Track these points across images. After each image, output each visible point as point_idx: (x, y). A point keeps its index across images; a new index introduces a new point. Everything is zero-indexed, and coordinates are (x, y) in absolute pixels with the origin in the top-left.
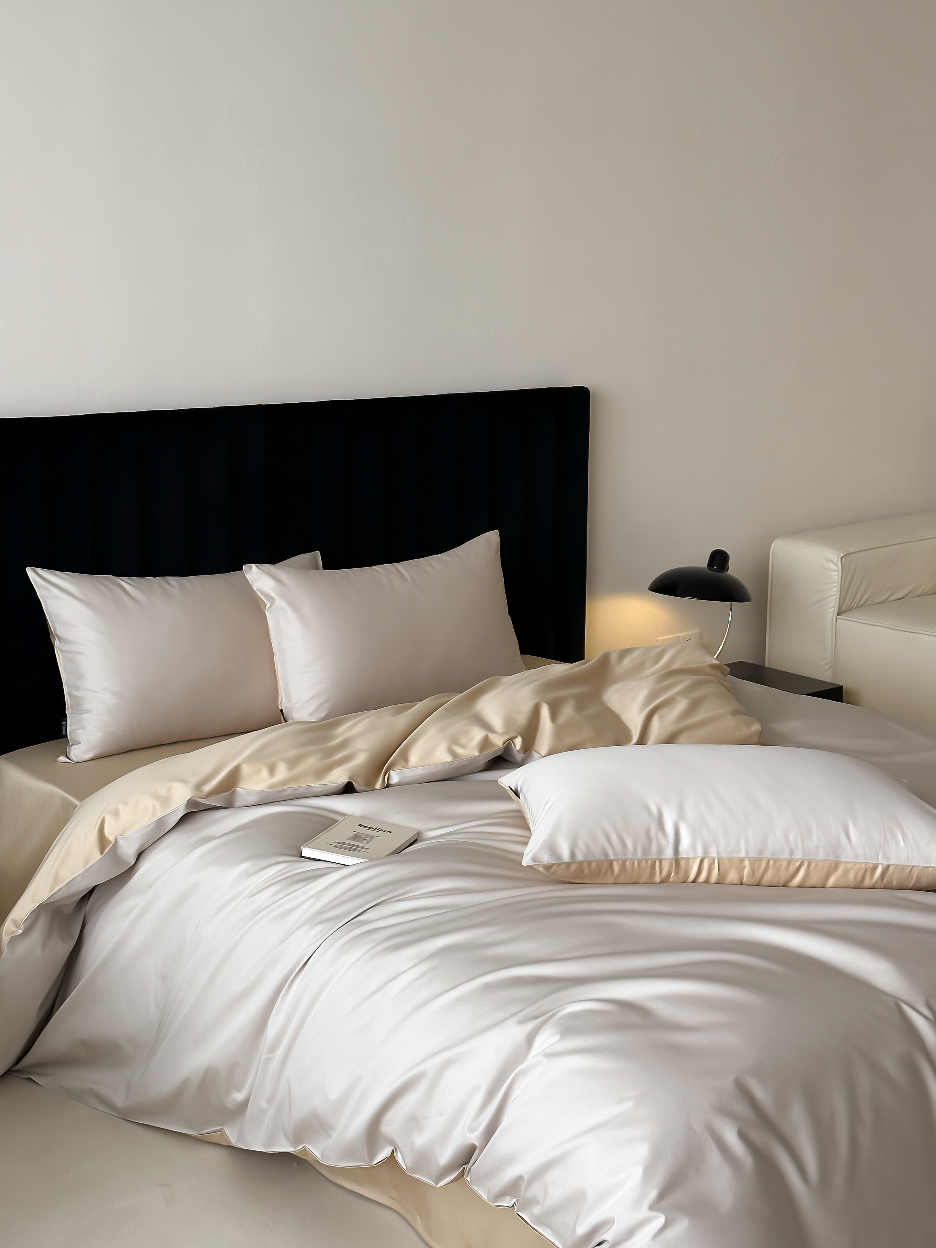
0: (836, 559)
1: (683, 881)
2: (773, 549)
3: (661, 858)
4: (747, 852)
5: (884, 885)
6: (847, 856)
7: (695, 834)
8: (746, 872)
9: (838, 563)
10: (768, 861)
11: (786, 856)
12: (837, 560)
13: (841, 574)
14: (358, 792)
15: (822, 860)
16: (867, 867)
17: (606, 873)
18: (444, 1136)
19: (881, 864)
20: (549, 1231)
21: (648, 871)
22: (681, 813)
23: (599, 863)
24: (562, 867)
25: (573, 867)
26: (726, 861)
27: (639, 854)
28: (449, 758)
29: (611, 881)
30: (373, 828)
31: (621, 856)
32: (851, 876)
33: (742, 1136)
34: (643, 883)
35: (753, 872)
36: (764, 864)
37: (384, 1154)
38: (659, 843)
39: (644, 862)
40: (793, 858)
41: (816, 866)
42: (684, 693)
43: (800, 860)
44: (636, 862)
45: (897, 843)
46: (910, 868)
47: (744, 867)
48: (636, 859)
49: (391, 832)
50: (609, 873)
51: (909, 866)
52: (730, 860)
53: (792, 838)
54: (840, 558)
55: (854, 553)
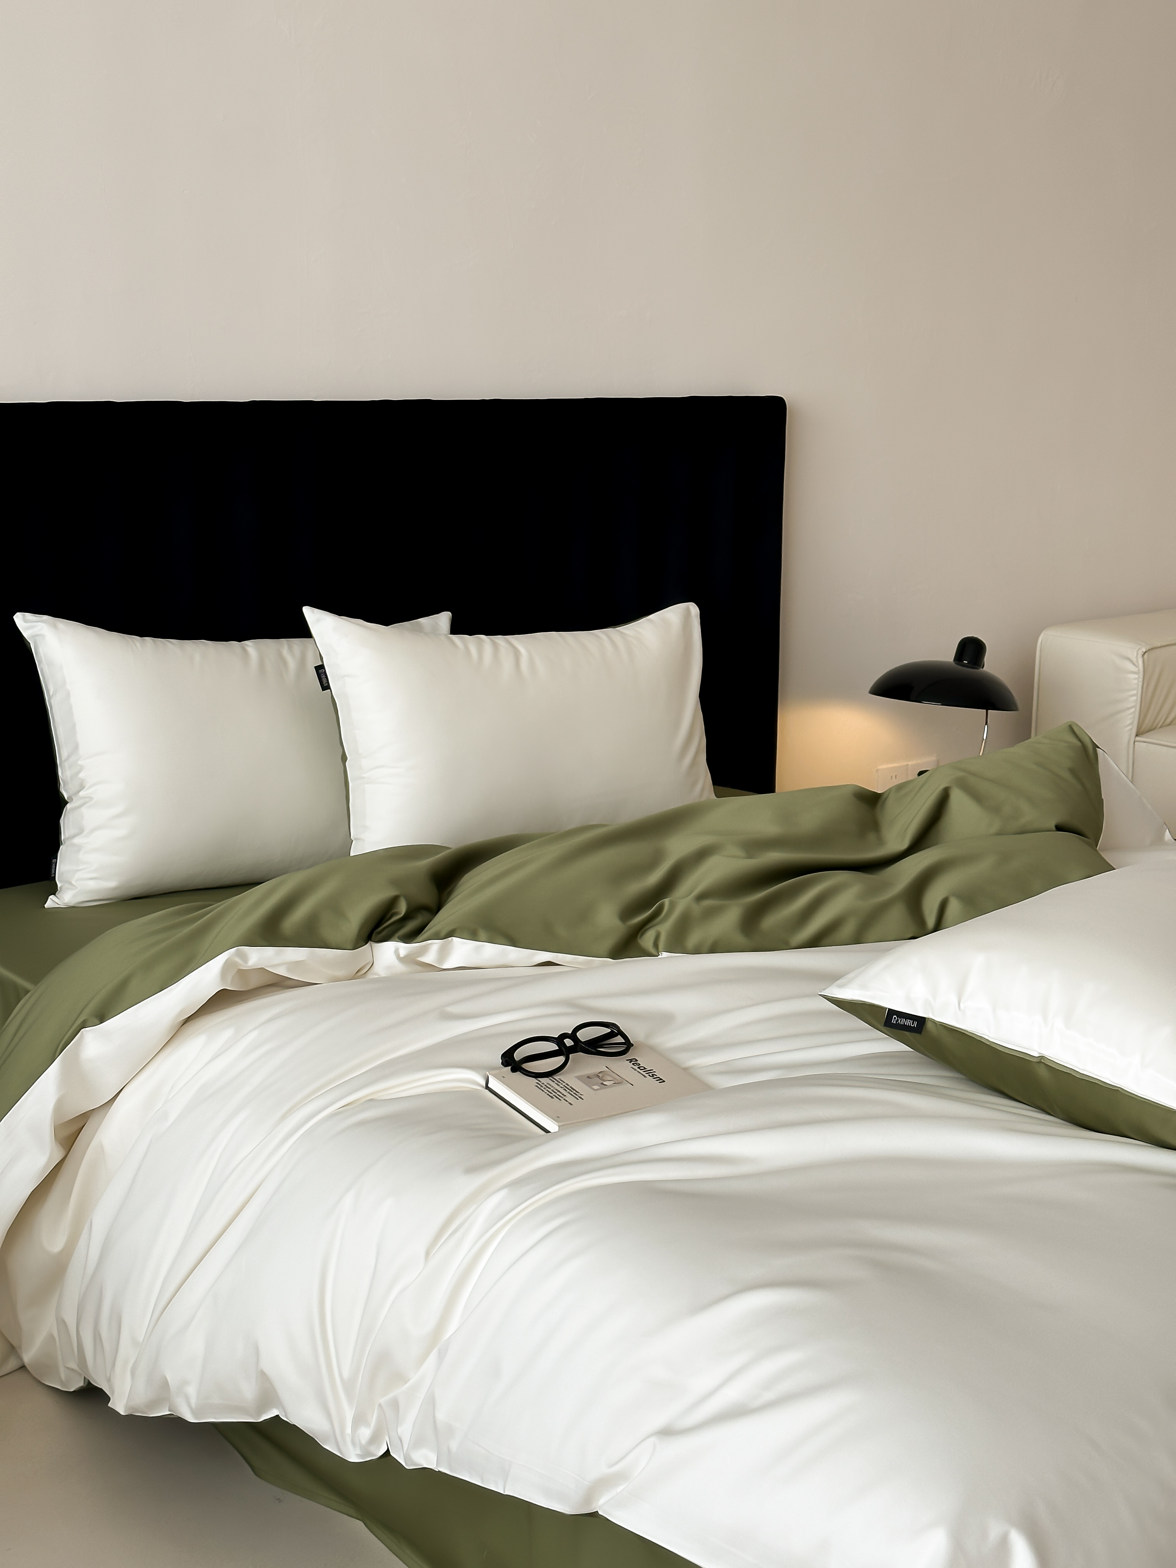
2: (1042, 642)
12: (1137, 657)
13: (1141, 676)
54: (1141, 653)
55: (1160, 647)
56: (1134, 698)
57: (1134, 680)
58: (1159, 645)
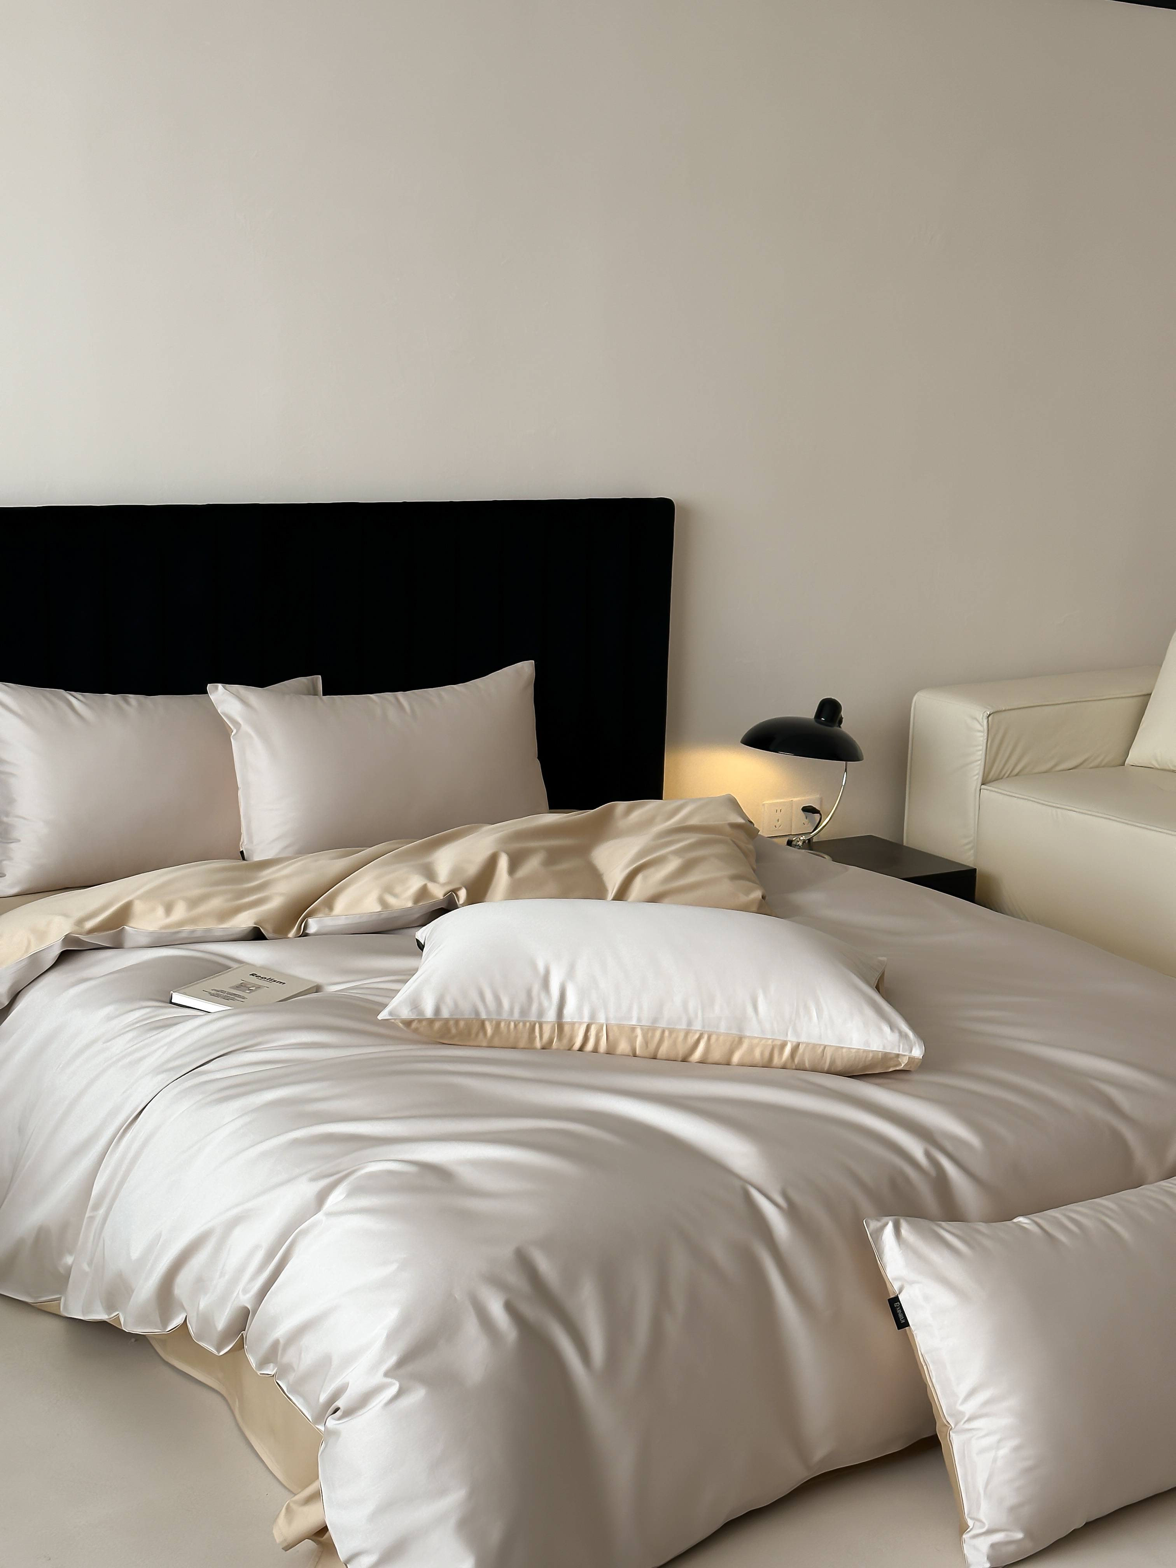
0: (982, 715)
1: (567, 1048)
2: (915, 702)
3: (541, 1020)
4: (639, 1020)
5: (796, 1066)
6: (752, 1030)
7: (583, 995)
8: (639, 1041)
9: (983, 722)
10: (663, 1032)
11: (684, 1026)
12: (982, 719)
13: (986, 734)
14: (266, 939)
15: (723, 1033)
16: (774, 1043)
17: (477, 1034)
18: (224, 1299)
19: (789, 1041)
20: (301, 1400)
21: (526, 1035)
22: (571, 972)
23: (469, 1023)
24: (424, 1023)
25: (437, 1025)
26: (615, 1028)
27: (516, 1015)
28: (378, 908)
29: (485, 1044)
30: (266, 978)
31: (494, 1016)
32: (757, 1053)
33: (510, 1308)
34: (522, 1048)
35: (646, 1043)
36: (658, 1034)
37: (177, 1321)
38: (540, 1004)
39: (521, 1024)
40: (691, 1030)
41: (717, 1040)
42: (678, 853)
43: (699, 1032)
44: (512, 1024)
45: (810, 1019)
46: (822, 1047)
47: (636, 1037)
48: (513, 1021)
49: (284, 983)
50: (481, 1035)
51: (820, 1045)
52: (621, 1027)
53: (691, 1006)
54: (986, 715)
55: (1005, 711)
56: (981, 752)
57: (980, 738)
58: (1004, 709)
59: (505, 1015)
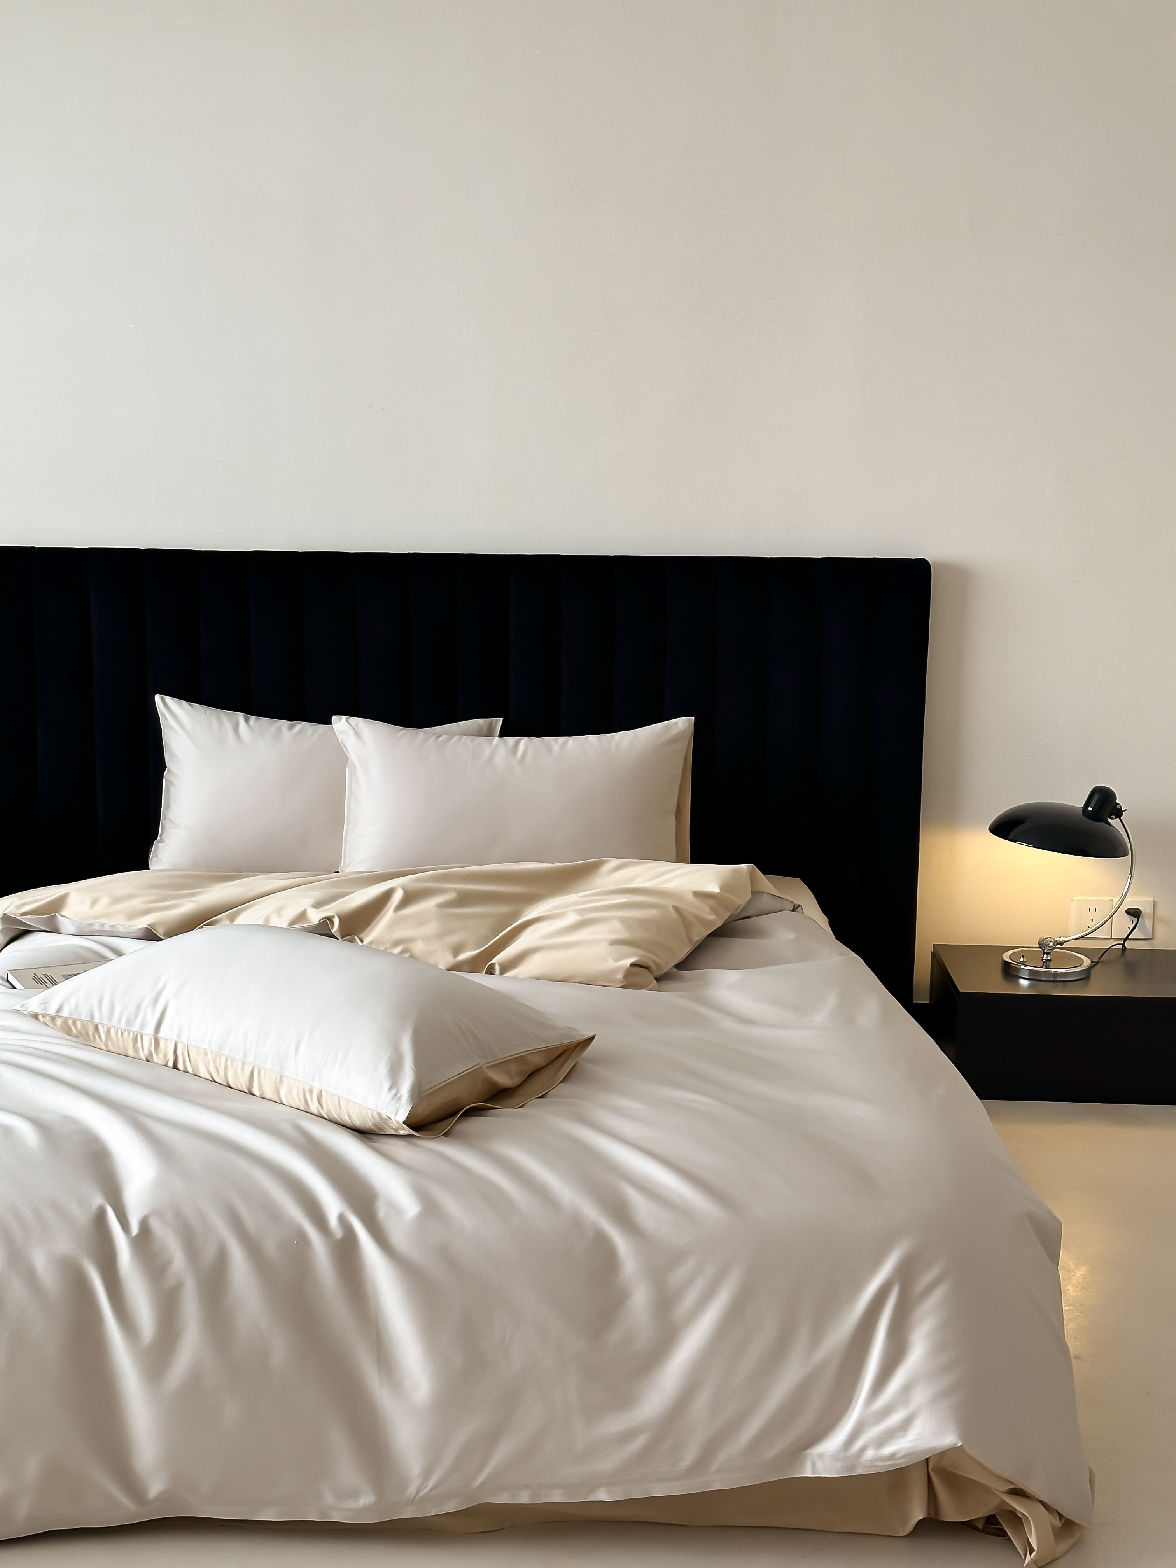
1: (164, 1063)
3: (143, 1032)
7: (176, 1014)
8: (212, 1067)
10: (226, 1058)
14: (154, 940)
16: (307, 1088)
17: (94, 1037)
21: (131, 1044)
22: (178, 992)
23: (85, 1024)
35: (218, 1069)
39: (127, 1033)
40: (244, 1063)
41: (265, 1077)
44: (120, 1032)
50: (97, 1037)
52: (196, 1049)
59: (114, 1023)
